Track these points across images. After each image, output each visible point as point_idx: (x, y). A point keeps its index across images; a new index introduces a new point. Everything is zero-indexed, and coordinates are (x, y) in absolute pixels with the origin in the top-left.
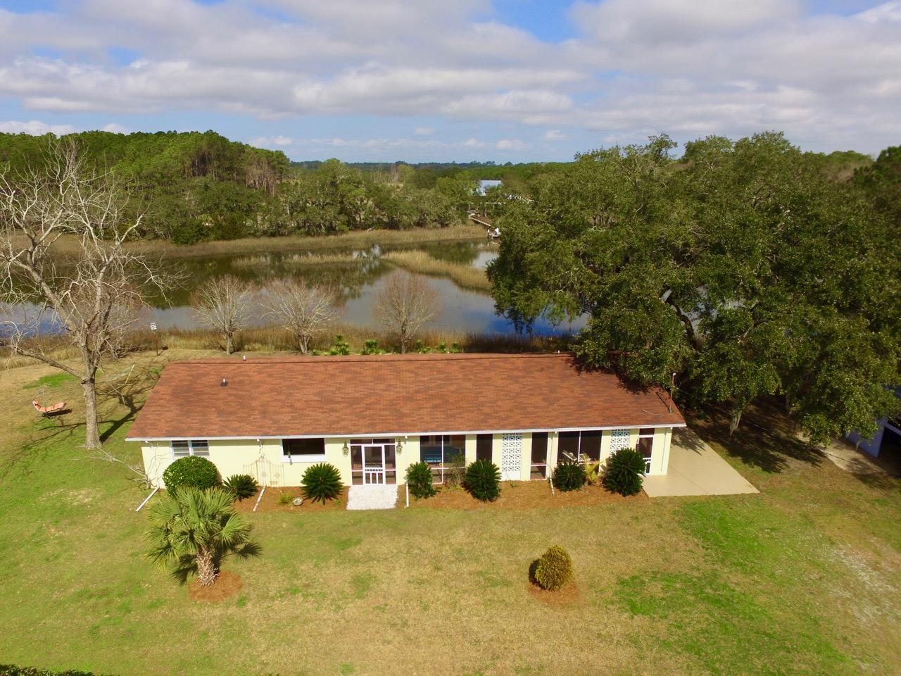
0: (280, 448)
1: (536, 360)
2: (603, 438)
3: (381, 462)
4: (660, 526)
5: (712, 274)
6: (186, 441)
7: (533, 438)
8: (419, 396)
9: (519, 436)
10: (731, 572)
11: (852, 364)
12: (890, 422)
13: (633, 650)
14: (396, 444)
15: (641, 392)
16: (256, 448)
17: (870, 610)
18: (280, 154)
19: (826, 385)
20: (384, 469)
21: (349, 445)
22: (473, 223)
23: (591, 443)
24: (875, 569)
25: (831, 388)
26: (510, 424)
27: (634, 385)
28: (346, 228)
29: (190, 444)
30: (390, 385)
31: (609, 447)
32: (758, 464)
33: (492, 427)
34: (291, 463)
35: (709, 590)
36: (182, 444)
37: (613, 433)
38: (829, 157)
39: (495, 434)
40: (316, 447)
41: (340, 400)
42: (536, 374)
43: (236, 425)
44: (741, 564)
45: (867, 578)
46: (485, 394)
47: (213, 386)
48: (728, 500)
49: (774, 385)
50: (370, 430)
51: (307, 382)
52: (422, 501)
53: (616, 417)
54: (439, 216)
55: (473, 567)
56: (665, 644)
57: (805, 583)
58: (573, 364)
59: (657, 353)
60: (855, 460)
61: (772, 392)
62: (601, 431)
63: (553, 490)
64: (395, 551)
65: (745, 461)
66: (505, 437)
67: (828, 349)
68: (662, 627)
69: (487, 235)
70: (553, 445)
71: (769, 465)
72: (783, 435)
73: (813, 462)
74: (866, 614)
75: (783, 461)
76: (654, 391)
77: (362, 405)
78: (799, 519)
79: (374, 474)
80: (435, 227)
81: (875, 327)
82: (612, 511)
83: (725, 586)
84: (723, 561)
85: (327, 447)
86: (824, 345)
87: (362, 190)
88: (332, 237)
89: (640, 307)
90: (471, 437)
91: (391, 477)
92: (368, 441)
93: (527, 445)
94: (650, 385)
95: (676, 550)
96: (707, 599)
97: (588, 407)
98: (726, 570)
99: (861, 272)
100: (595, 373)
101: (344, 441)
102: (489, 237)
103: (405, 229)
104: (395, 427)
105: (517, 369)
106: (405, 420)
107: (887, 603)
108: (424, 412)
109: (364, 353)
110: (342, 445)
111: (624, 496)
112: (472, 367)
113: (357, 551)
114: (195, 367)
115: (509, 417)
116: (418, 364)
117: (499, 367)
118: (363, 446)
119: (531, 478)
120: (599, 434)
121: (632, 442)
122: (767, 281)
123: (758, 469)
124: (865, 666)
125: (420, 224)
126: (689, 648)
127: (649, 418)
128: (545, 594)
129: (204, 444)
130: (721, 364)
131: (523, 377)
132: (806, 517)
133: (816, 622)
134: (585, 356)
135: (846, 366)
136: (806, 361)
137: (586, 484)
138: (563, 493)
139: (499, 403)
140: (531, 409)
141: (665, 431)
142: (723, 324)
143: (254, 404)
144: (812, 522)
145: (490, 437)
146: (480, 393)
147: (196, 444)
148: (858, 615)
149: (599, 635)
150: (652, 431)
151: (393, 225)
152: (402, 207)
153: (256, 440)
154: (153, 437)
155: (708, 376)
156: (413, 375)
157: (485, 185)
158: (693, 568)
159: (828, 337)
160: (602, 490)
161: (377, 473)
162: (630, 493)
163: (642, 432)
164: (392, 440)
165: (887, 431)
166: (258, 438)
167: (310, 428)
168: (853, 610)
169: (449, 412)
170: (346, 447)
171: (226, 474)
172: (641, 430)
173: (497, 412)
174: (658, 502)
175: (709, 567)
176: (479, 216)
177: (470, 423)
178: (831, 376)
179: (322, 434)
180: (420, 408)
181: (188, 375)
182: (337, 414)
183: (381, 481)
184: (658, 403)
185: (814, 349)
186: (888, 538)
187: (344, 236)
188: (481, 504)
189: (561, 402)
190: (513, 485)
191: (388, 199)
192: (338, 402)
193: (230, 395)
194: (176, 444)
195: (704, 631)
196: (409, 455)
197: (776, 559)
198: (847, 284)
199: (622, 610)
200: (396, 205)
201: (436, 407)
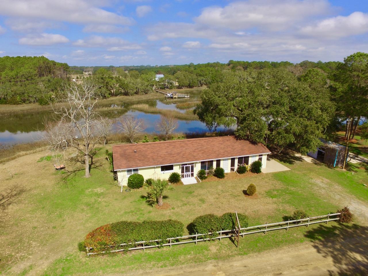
0: (160, 169)
1: (225, 138)
2: (249, 158)
3: (190, 170)
4: (270, 180)
5: (274, 111)
6: (131, 170)
7: (231, 160)
8: (196, 151)
9: (227, 159)
10: (291, 187)
11: (312, 133)
12: (319, 148)
13: (276, 205)
14: (194, 165)
15: (256, 145)
16: (153, 169)
17: (323, 190)
18: (66, 65)
19: (306, 139)
20: (190, 173)
21: (181, 166)
22: (156, 92)
23: (246, 160)
24: (323, 183)
25: (308, 139)
26: (225, 156)
27: (254, 143)
28: (109, 96)
29: (132, 170)
30: (186, 148)
31: (251, 161)
32: (288, 163)
33: (221, 157)
34: (164, 173)
35: (287, 191)
36: (130, 171)
37: (252, 157)
38: (280, 63)
39: (221, 159)
40: (170, 168)
41: (174, 153)
42: (226, 142)
43: (146, 163)
44: (293, 186)
45: (321, 185)
46: (215, 149)
47: (132, 153)
48: (284, 172)
49: (293, 139)
50: (187, 161)
51: (160, 149)
52: (204, 180)
53: (253, 152)
54: (144, 90)
55: (228, 193)
56: (282, 203)
57: (308, 187)
58: (235, 138)
59: (261, 134)
60: (312, 160)
61: (292, 142)
62: (249, 156)
63: (238, 174)
64: (205, 193)
65: (284, 162)
66: (224, 160)
67: (307, 129)
68: (280, 200)
69: (164, 97)
70: (236, 161)
71: (291, 163)
72: (292, 155)
73: (301, 161)
74: (323, 192)
75: (294, 162)
76: (260, 144)
77: (181, 154)
78: (302, 175)
79: (188, 175)
80: (143, 94)
81: (316, 123)
82: (256, 177)
83: (291, 190)
84: (288, 185)
85: (174, 168)
86: (305, 128)
87: (114, 81)
88: (105, 100)
89: (256, 120)
90: (215, 161)
91: (192, 175)
92: (186, 164)
93: (230, 162)
94: (258, 142)
95: (276, 184)
96: (288, 193)
97: (244, 150)
98: (290, 187)
99: (312, 109)
100: (242, 141)
101: (179, 165)
102: (165, 98)
103: (131, 95)
104: (194, 160)
105: (220, 141)
106: (196, 157)
107: (327, 189)
108: (200, 155)
109: (154, 141)
110: (179, 166)
111: (257, 174)
112: (207, 141)
113: (195, 194)
114: (122, 147)
115: (224, 154)
116: (191, 142)
117: (215, 141)
118: (185, 166)
119: (231, 172)
120: (248, 157)
121: (256, 159)
122: (288, 112)
123: (288, 164)
124: (325, 200)
125: (136, 93)
126: (288, 203)
127: (261, 152)
128: (250, 197)
129: (137, 170)
130: (279, 135)
131: (223, 143)
132: (304, 174)
133: (313, 194)
134: (240, 135)
135: (311, 134)
136: (301, 133)
137: (246, 172)
138: (241, 175)
139: (220, 151)
140: (229, 152)
141: (265, 155)
142: (278, 124)
143: (149, 157)
144: (306, 175)
145: (219, 160)
146: (213, 148)
147: (134, 170)
148: (321, 192)
149: (267, 203)
150: (262, 155)
151: (126, 94)
152: (130, 87)
153: (155, 167)
154: (123, 169)
155: (276, 139)
156: (191, 145)
157: (158, 77)
158: (282, 188)
159: (306, 126)
160: (251, 173)
161: (188, 174)
162: (259, 173)
163: (260, 156)
164: (193, 164)
165: (319, 151)
166: (155, 166)
167: (169, 162)
168: (320, 191)
169: (207, 154)
170: (180, 167)
171: (146, 178)
172: (259, 155)
173: (220, 153)
174: (267, 174)
175: (285, 187)
176: (157, 89)
177: (215, 157)
178: (307, 136)
179: (172, 163)
180: (199, 154)
181: (122, 150)
182: (176, 158)
183: (189, 177)
184: (262, 148)
185: (303, 129)
186: (324, 176)
187: (109, 99)
188: (220, 179)
189: (236, 149)
190: (227, 174)
191: (124, 84)
192: (174, 154)
193: (140, 155)
194: (129, 171)
195: (290, 199)
196: (198, 168)
197: (300, 184)
198: (309, 112)
199: (270, 198)
200: (128, 86)
201: (203, 153)
